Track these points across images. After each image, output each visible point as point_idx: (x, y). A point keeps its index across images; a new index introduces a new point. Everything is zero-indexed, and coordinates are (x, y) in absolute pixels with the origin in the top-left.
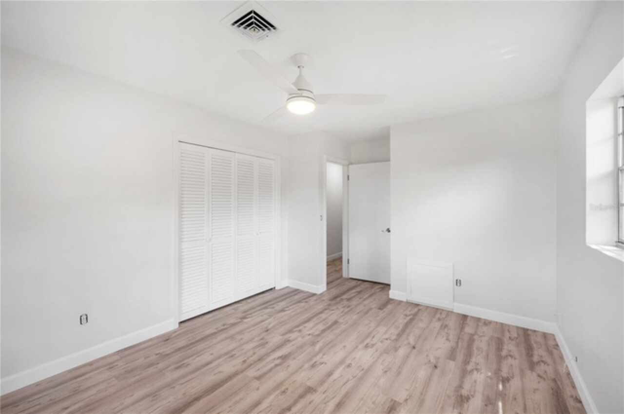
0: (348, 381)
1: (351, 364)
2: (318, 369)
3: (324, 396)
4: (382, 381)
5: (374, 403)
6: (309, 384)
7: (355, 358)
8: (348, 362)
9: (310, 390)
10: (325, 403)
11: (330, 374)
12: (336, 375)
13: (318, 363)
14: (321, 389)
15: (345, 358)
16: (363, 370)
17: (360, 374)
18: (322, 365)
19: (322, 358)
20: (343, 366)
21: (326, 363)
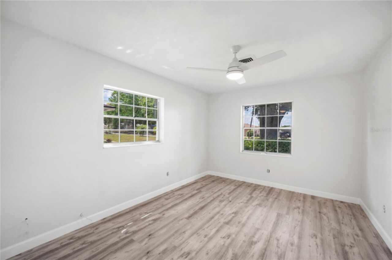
0: (207, 228)
1: (204, 238)
2: (226, 234)
3: (220, 221)
4: (189, 227)
5: (197, 219)
6: (228, 226)
7: (201, 242)
8: (206, 239)
9: (227, 223)
10: (218, 219)
11: (218, 231)
12: (214, 230)
13: (226, 238)
14: (222, 224)
15: (208, 242)
16: (197, 234)
17: (200, 231)
18: (223, 236)
19: (225, 242)
20: (209, 236)
21: (221, 238)
